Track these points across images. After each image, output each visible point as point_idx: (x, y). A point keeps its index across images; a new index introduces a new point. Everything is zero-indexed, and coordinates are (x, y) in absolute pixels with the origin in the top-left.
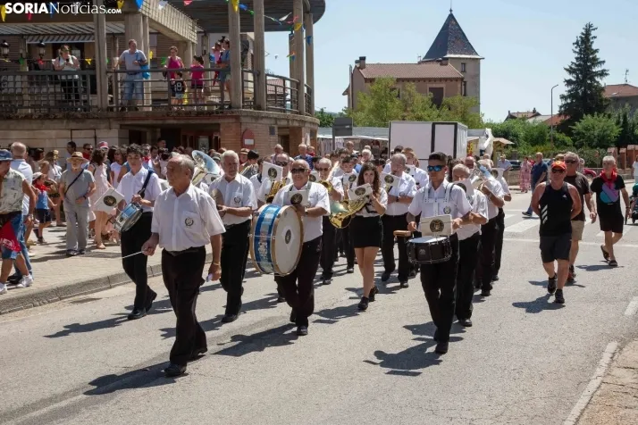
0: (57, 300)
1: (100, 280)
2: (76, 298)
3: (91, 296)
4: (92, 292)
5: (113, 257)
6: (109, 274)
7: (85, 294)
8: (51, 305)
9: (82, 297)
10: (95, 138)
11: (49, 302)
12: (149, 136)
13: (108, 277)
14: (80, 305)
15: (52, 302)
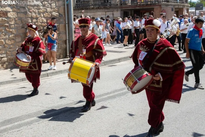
0: (104, 65)
1: (116, 59)
2: (110, 65)
3: (114, 64)
4: (114, 63)
5: (120, 52)
6: (119, 58)
7: (112, 64)
8: (102, 67)
9: (111, 65)
10: (113, 14)
11: (102, 66)
12: (130, 13)
13: (119, 59)
14: (111, 67)
15: (103, 66)
